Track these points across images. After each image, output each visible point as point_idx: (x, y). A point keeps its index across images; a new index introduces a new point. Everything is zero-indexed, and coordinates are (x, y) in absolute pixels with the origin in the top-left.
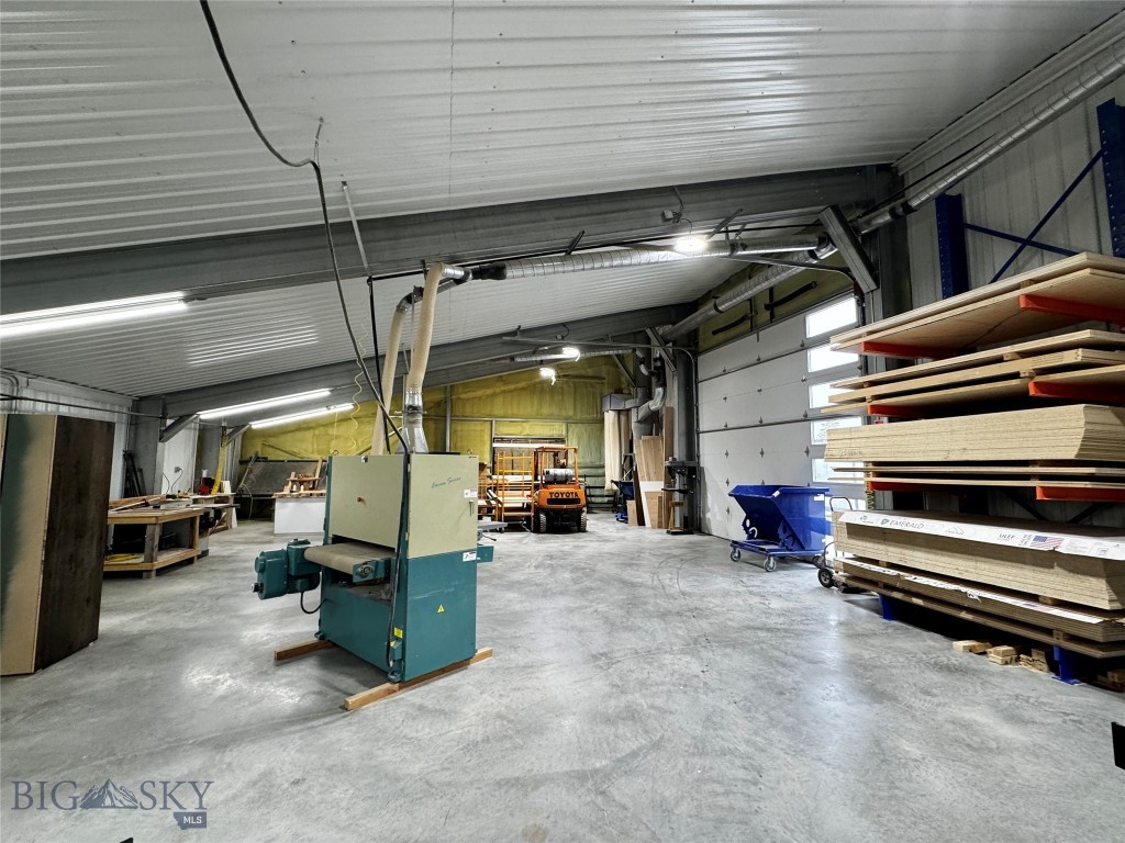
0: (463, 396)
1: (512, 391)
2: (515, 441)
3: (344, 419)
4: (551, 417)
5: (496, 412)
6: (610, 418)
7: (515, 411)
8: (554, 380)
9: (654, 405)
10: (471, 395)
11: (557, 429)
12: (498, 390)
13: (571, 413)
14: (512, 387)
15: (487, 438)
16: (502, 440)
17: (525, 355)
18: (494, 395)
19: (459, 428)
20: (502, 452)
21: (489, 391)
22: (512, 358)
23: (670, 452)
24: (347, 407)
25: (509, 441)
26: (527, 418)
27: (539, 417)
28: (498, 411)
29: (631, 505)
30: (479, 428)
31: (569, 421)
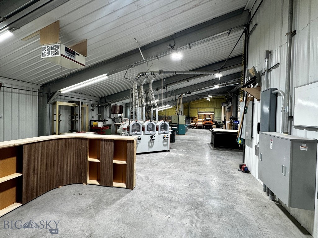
0: (192, 104)
1: (202, 102)
2: (203, 112)
3: (171, 109)
4: (211, 107)
5: (199, 107)
6: (223, 107)
7: (203, 106)
8: (209, 100)
9: (230, 105)
10: (194, 103)
11: (212, 110)
12: (199, 102)
13: (215, 106)
14: (202, 101)
15: (197, 112)
16: (200, 112)
17: (201, 97)
18: (199, 103)
19: (191, 110)
20: (200, 115)
21: (198, 102)
22: (199, 98)
23: (231, 115)
24: (172, 107)
25: (201, 112)
26: (205, 108)
27: (208, 107)
28: (199, 106)
29: (224, 125)
30: (195, 110)
31: (215, 108)
